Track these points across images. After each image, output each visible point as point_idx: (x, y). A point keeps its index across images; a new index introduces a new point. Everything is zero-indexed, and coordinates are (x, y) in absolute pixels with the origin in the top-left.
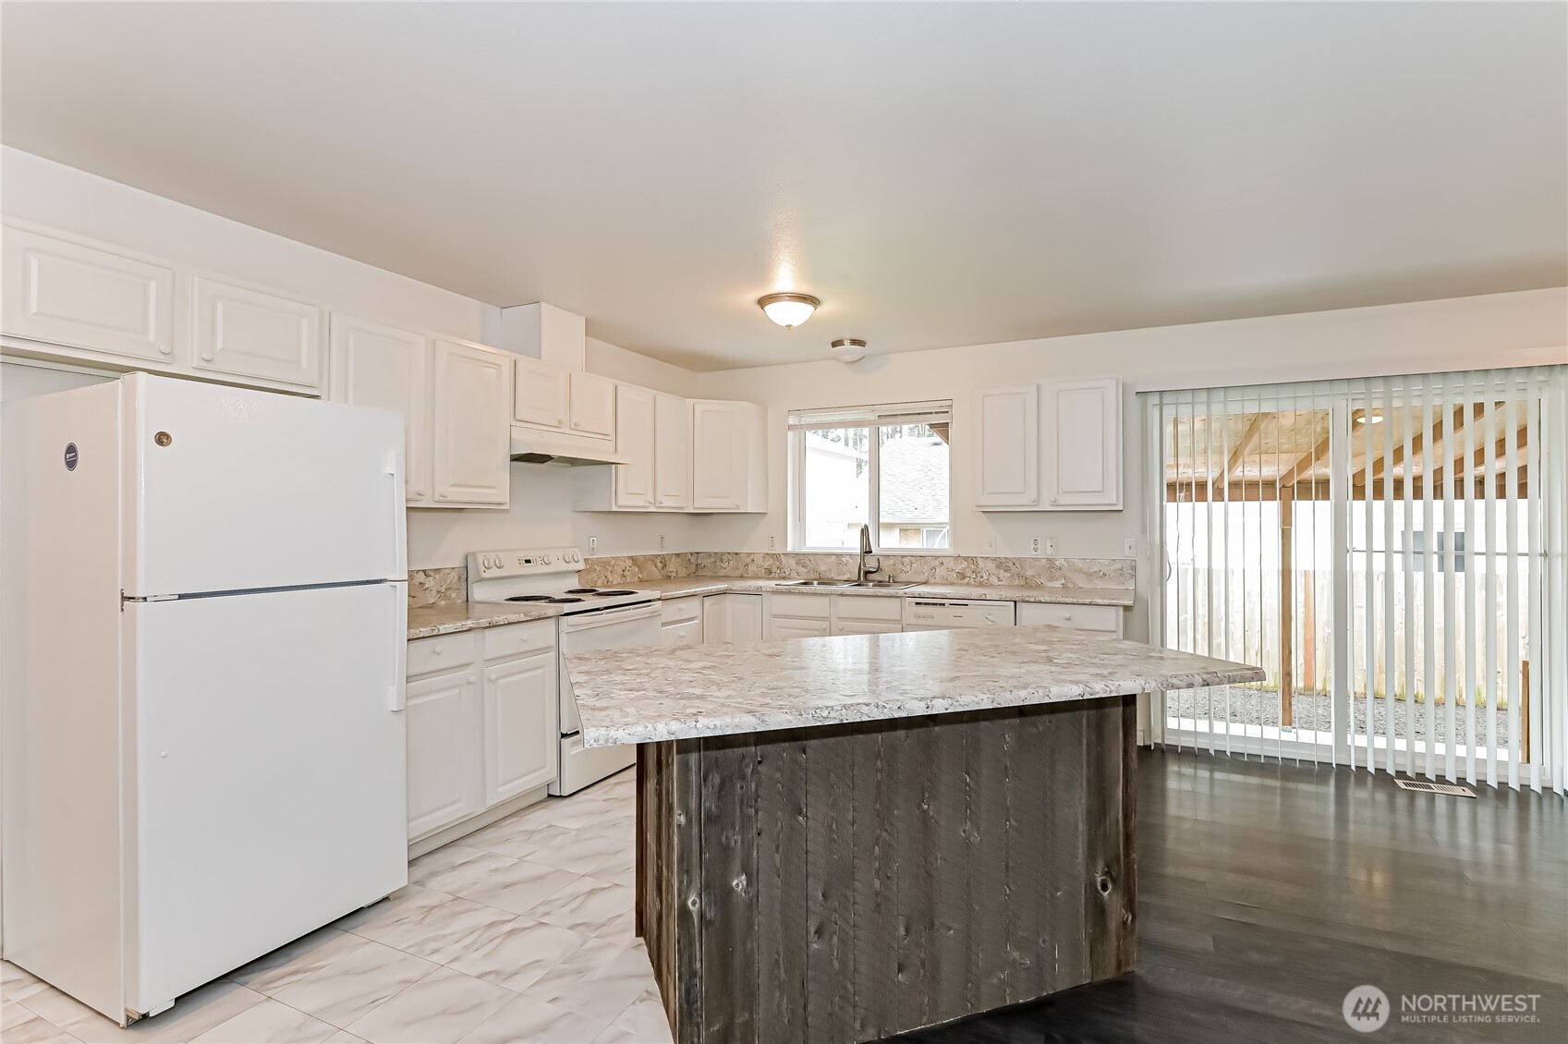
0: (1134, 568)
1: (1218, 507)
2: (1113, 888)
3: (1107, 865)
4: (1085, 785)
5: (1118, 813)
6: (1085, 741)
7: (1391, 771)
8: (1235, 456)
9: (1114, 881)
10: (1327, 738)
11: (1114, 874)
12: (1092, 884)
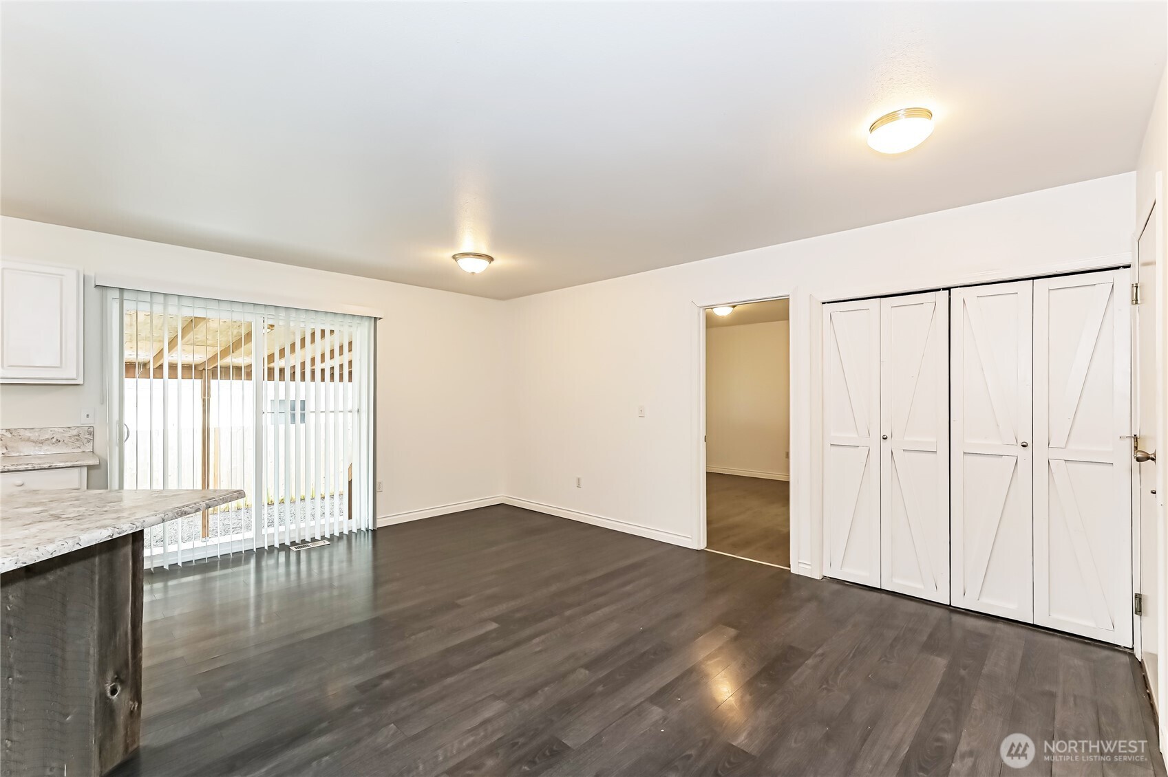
0: (91, 433)
1: (172, 383)
2: (122, 690)
3: (117, 673)
4: (97, 614)
5: (127, 627)
6: (97, 578)
7: (288, 543)
8: (172, 343)
9: (122, 682)
10: (251, 534)
11: (122, 677)
12: (102, 695)
